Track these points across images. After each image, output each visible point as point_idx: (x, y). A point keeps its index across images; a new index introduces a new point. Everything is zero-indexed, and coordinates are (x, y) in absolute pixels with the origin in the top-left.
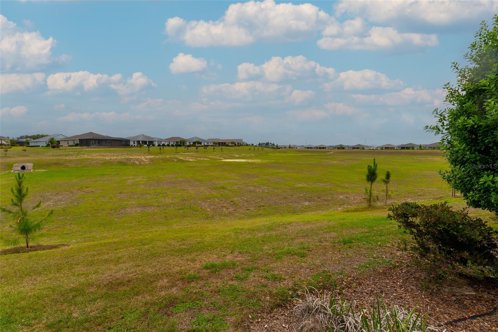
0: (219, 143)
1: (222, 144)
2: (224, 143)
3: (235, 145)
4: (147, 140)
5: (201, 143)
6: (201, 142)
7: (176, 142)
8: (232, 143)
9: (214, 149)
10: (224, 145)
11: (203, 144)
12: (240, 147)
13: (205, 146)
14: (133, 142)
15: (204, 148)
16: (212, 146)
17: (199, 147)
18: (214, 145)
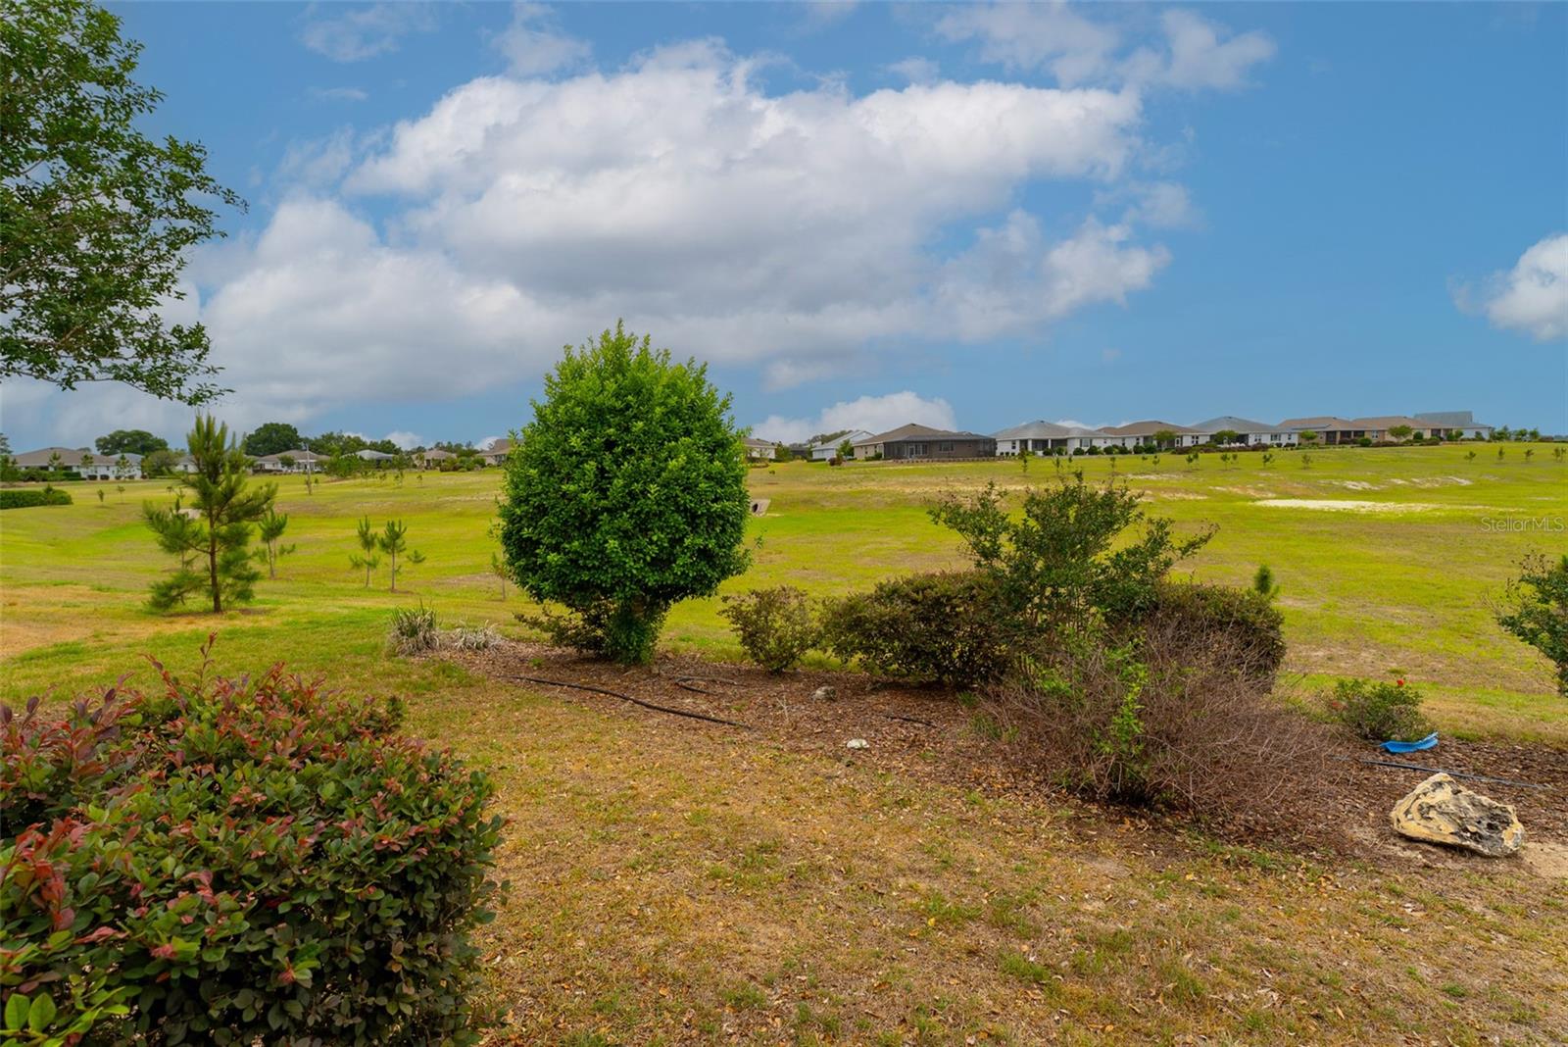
0: (1328, 433)
1: (1346, 438)
2: (1356, 433)
3: (1418, 437)
4: (1050, 436)
5: (1242, 438)
6: (1247, 435)
7: (1146, 439)
8: (1398, 432)
9: (1306, 459)
10: (1354, 442)
11: (1251, 442)
12: (1445, 448)
13: (1265, 448)
14: (1010, 445)
15: (1260, 455)
16: (1294, 445)
17: (1238, 454)
18: (1304, 442)
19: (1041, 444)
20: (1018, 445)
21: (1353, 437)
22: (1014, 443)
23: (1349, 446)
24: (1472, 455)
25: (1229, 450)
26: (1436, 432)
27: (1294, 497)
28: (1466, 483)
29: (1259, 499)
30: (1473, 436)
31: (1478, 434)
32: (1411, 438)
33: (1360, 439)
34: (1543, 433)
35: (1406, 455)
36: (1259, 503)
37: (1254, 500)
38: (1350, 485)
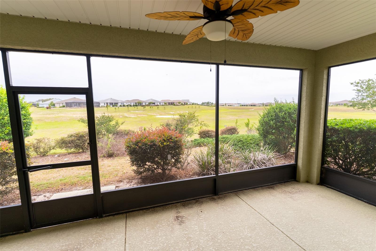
0: (169, 103)
1: (171, 104)
2: (173, 103)
3: (182, 104)
4: (114, 102)
5: (154, 103)
6: (155, 103)
7: (135, 103)
8: (179, 103)
9: (165, 108)
10: (173, 105)
11: (156, 104)
12: (186, 105)
13: (158, 105)
14: (104, 104)
15: (157, 107)
16: (163, 105)
17: (153, 107)
18: (165, 105)
19: (112, 104)
20: (106, 104)
21: (172, 104)
22: (105, 103)
23: (172, 105)
24: (189, 107)
25: (152, 106)
26: (184, 103)
27: (162, 115)
29: (156, 116)
30: (189, 104)
31: (190, 104)
32: (181, 104)
33: (173, 104)
34: (198, 104)
35: (180, 107)
36: (156, 117)
37: (155, 116)
38: (171, 113)
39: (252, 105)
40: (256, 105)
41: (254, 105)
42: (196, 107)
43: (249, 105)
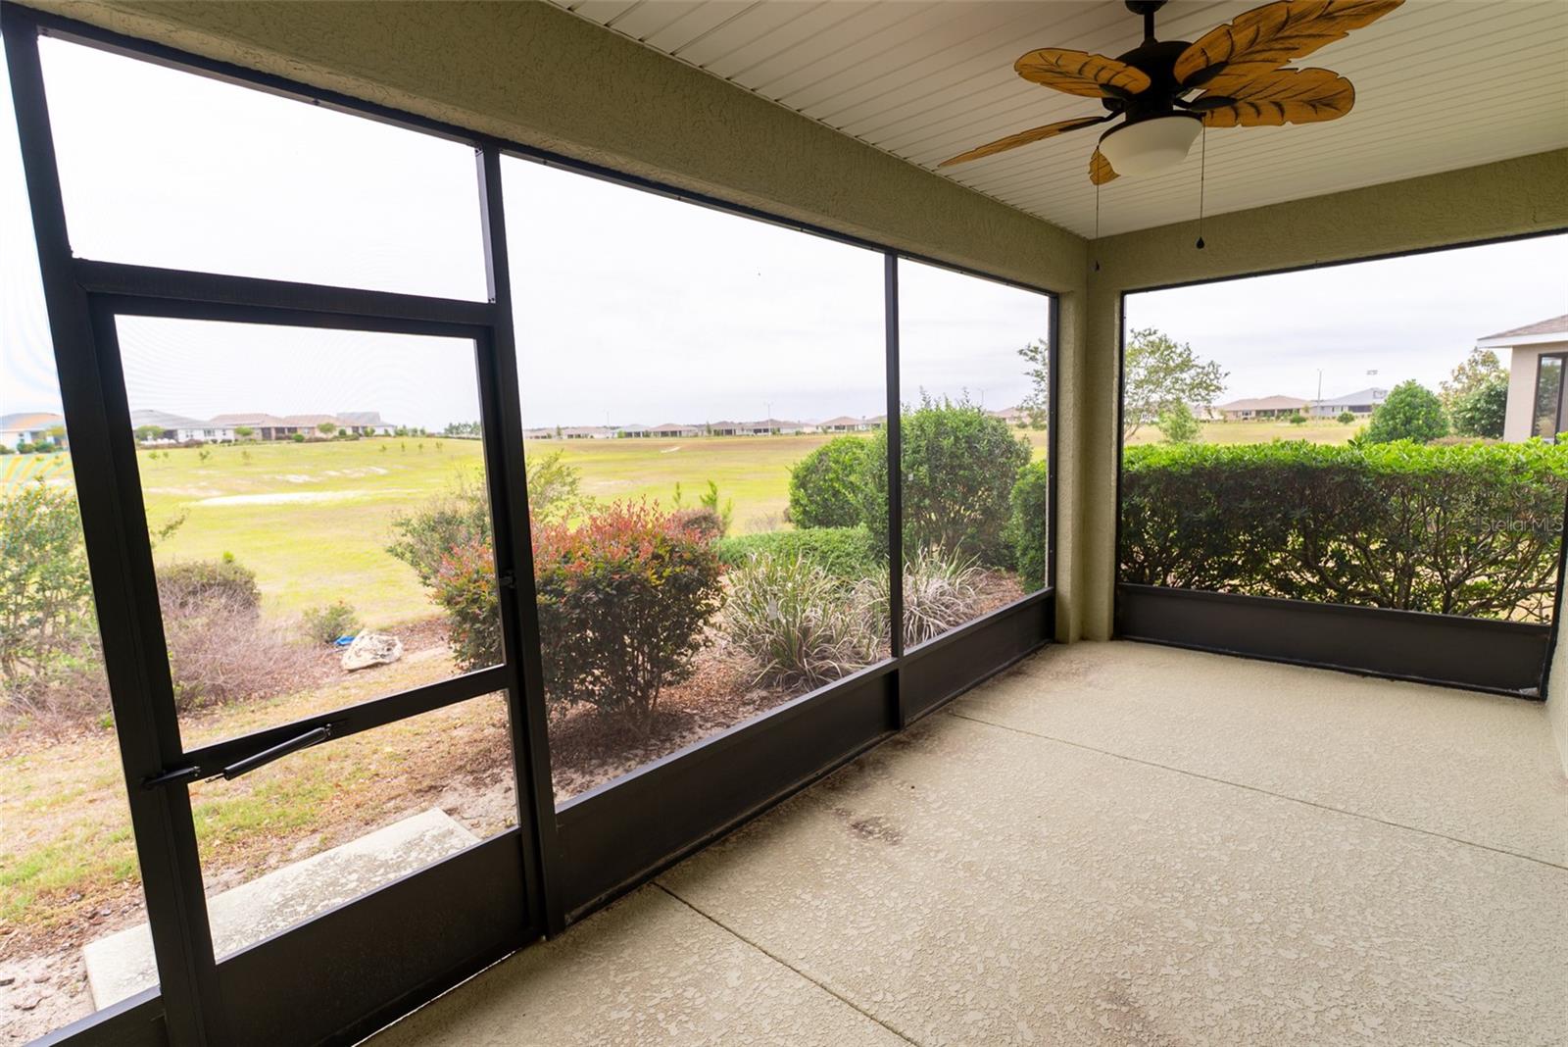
0: (263, 429)
1: (281, 435)
2: (290, 429)
3: (342, 433)
5: (173, 434)
6: (176, 431)
7: (34, 434)
8: (327, 429)
9: (245, 455)
10: (289, 438)
11: (182, 438)
12: (364, 441)
13: (199, 444)
15: (194, 452)
16: (230, 441)
17: (168, 451)
18: (240, 437)
21: (286, 433)
23: (285, 442)
24: (384, 448)
25: (156, 447)
26: (356, 429)
27: (238, 492)
28: (382, 471)
29: (204, 498)
30: (383, 433)
31: (386, 431)
32: (336, 433)
33: (294, 435)
34: (428, 431)
35: (335, 449)
36: (204, 503)
37: (197, 500)
38: (292, 478)
39: (664, 434)
40: (680, 432)
41: (674, 434)
42: (421, 446)
43: (656, 434)
